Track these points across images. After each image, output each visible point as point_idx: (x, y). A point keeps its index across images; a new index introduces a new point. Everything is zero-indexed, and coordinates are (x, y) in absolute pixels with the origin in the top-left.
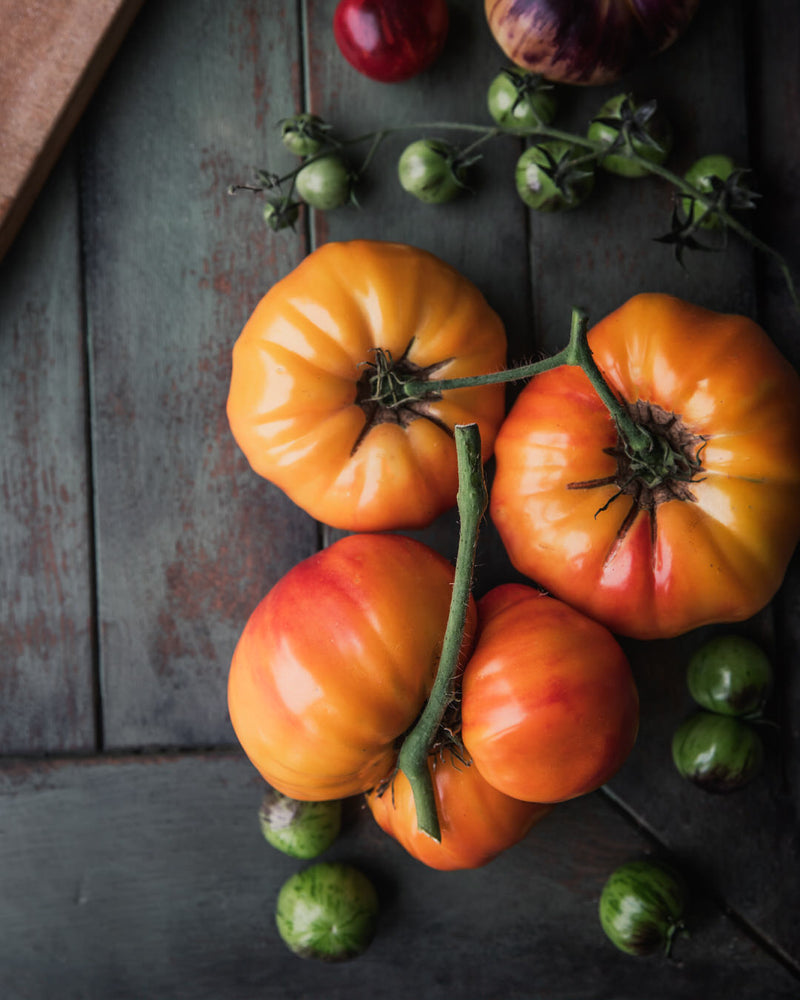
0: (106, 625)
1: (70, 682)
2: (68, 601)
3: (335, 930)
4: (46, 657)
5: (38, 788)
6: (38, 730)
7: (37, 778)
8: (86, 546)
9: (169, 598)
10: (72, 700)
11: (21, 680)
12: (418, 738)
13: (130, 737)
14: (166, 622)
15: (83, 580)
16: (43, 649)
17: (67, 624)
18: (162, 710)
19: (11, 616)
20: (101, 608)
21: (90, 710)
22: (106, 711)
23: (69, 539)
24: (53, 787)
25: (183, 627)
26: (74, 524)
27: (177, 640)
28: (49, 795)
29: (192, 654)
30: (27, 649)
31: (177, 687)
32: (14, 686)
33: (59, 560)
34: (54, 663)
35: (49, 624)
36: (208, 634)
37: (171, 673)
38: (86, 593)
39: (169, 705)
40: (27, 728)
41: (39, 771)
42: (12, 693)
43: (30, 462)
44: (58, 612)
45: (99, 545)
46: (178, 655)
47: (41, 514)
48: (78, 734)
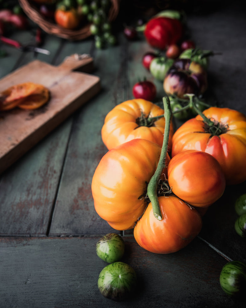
0: (58, 201)
1: (43, 215)
2: (49, 195)
3: (120, 276)
4: (38, 209)
5: (24, 245)
6: (29, 228)
7: (25, 242)
8: (57, 183)
9: (78, 195)
10: (43, 220)
11: (29, 214)
12: (154, 178)
13: (58, 231)
14: (76, 201)
15: (54, 190)
16: (38, 207)
17: (47, 201)
18: (70, 224)
19: (32, 198)
20: (58, 197)
21: (47, 223)
22: (52, 224)
23: (53, 182)
24: (29, 245)
25: (80, 202)
26: (55, 178)
27: (78, 206)
28: (27, 247)
29: (82, 209)
30: (33, 207)
31: (75, 218)
32: (26, 216)
33: (49, 185)
34: (40, 210)
35: (42, 201)
36: (87, 204)
37: (74, 214)
38: (54, 193)
39: (72, 222)
40: (26, 227)
41: (26, 240)
42: (25, 218)
43: (48, 166)
44: (45, 197)
45: (61, 183)
46: (78, 209)
47: (47, 176)
48: (42, 230)
